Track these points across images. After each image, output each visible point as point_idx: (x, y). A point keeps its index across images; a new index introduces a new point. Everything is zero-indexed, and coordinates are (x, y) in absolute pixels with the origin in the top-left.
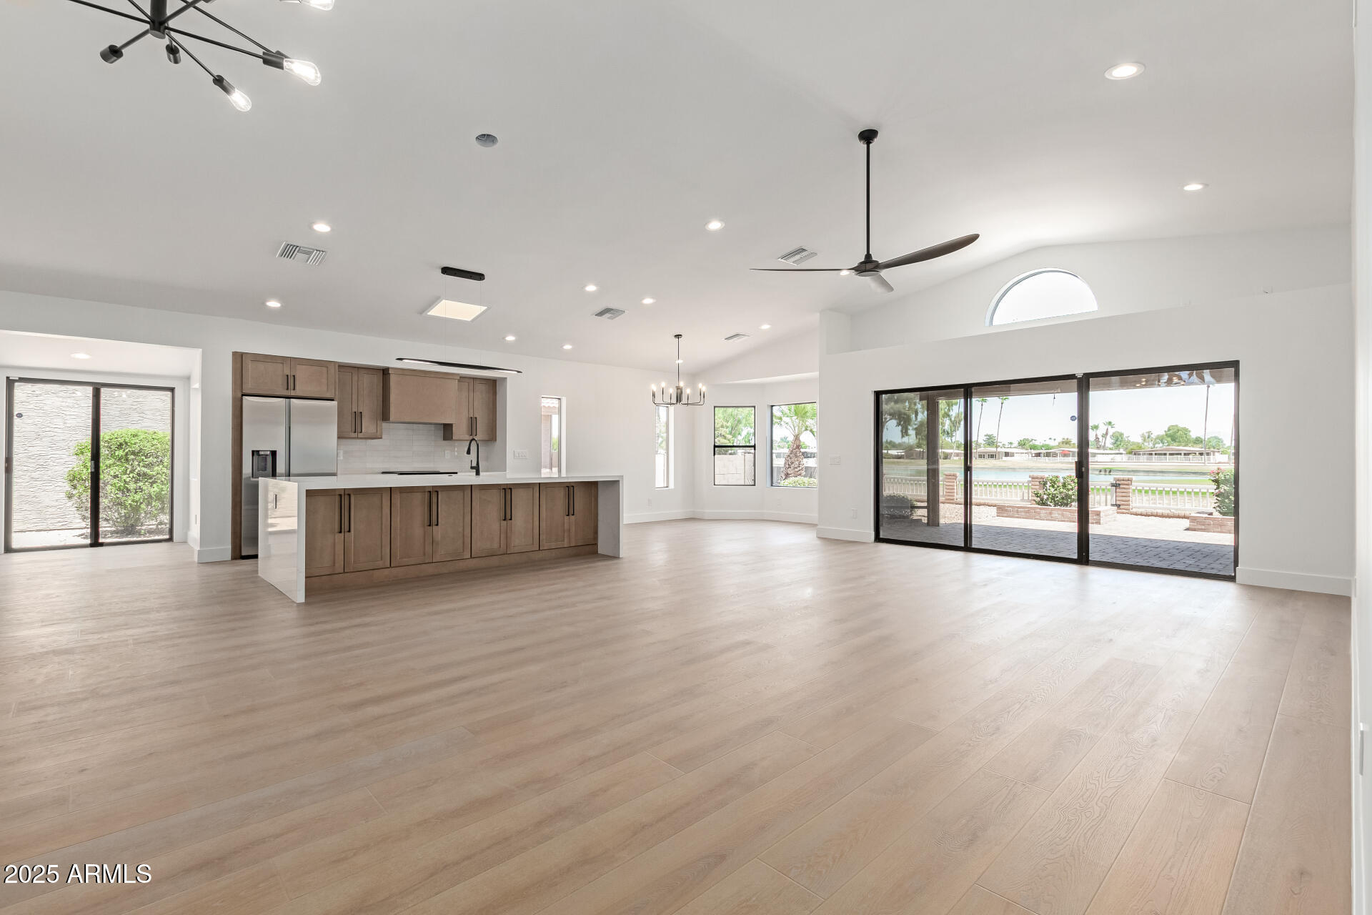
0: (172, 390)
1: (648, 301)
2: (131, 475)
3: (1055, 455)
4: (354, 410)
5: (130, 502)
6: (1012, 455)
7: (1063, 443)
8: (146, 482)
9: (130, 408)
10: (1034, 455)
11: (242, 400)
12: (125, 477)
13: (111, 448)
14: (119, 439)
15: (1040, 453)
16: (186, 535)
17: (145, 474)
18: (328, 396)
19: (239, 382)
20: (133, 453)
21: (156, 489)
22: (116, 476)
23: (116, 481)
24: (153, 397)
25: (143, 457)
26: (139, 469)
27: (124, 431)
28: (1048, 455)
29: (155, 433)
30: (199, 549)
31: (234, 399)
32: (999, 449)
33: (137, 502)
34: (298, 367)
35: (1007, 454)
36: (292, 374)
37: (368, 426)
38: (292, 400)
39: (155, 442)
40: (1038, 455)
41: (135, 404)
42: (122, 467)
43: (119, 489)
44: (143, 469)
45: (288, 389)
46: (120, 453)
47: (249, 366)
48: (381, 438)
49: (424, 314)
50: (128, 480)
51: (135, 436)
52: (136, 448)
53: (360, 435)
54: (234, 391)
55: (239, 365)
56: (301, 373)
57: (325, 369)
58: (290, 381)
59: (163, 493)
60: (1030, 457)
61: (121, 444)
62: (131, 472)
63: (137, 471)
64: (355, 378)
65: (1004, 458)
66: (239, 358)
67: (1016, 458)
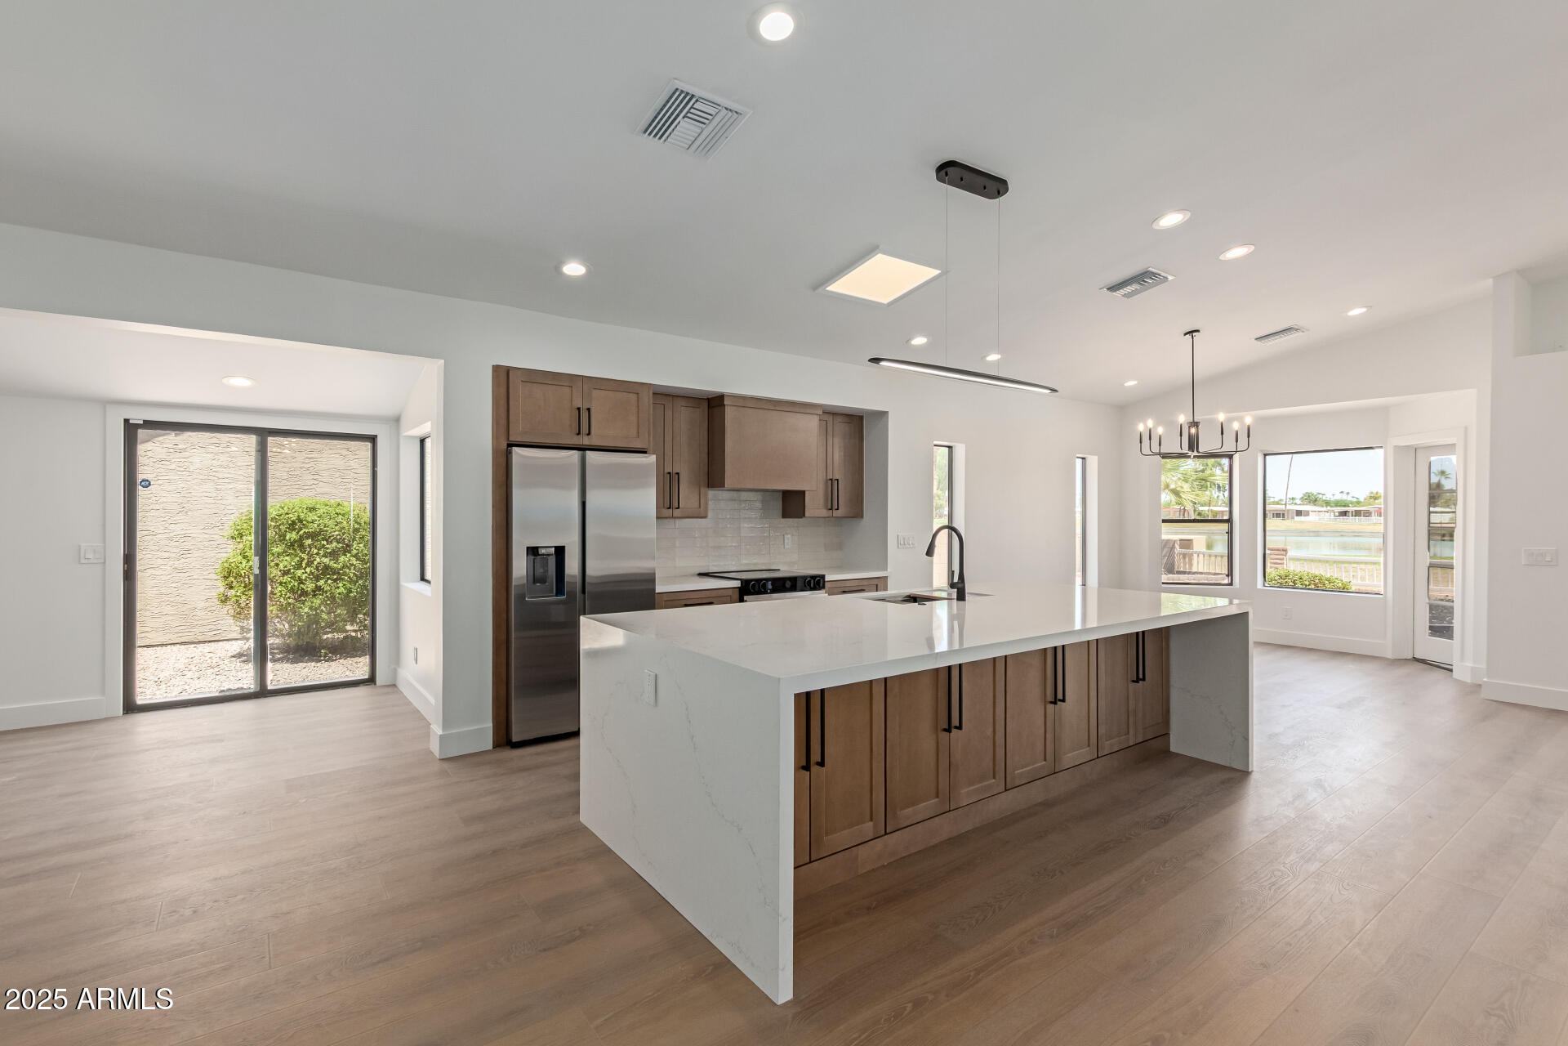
0: (373, 439)
1: (1237, 252)
2: (308, 570)
3: (1368, 514)
4: (667, 471)
5: (306, 610)
6: (1307, 513)
7: (1371, 497)
8: (328, 579)
9: (301, 468)
10: (1337, 514)
11: (508, 454)
12: (299, 573)
13: (280, 530)
14: (291, 516)
15: (1346, 512)
16: (395, 673)
17: (327, 567)
18: (638, 445)
19: (503, 422)
20: (310, 535)
21: (342, 590)
22: (285, 573)
23: (286, 578)
24: (331, 451)
25: (325, 543)
26: (318, 560)
27: (297, 502)
28: (1357, 513)
29: (339, 504)
30: (440, 732)
31: (495, 452)
32: (1289, 507)
33: (316, 609)
34: (595, 393)
35: (1299, 513)
36: (585, 407)
37: (687, 495)
38: (588, 452)
39: (339, 519)
40: (1344, 514)
41: (307, 461)
42: (296, 556)
43: (292, 590)
44: (326, 560)
45: (579, 434)
46: (292, 536)
47: (519, 391)
48: (705, 517)
49: (820, 290)
50: (304, 577)
51: (312, 509)
52: (312, 528)
53: (677, 513)
54: (495, 437)
55: (503, 390)
56: (600, 404)
57: (633, 397)
58: (582, 418)
59: (352, 595)
60: (1332, 517)
61: (294, 523)
62: (308, 565)
63: (315, 563)
64: (669, 413)
65: (1297, 518)
66: (504, 377)
67: (1312, 518)
